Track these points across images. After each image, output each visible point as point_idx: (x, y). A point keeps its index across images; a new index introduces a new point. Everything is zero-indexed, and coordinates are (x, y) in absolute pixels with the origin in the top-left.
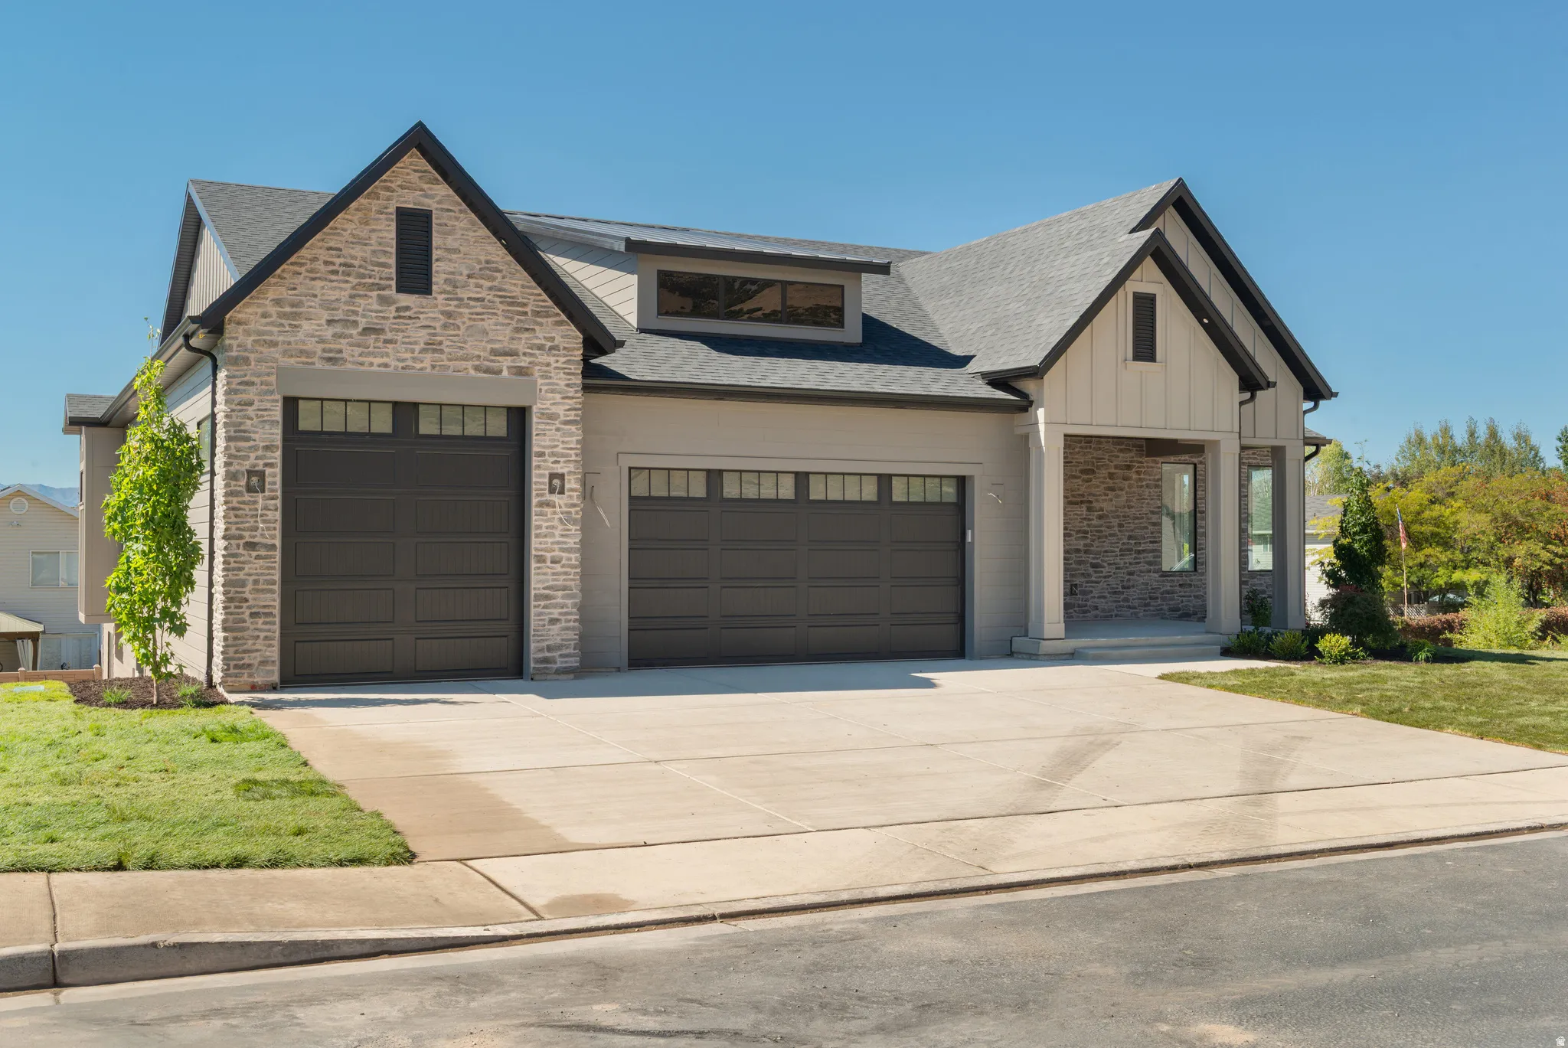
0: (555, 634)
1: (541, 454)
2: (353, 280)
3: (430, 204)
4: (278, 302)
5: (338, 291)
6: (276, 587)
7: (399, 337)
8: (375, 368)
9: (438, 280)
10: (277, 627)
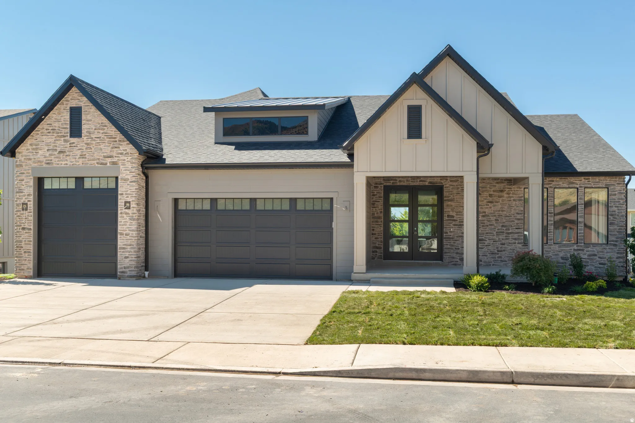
0: (127, 262)
1: (122, 194)
2: (56, 135)
3: (82, 104)
4: (31, 145)
5: (49, 139)
6: (32, 243)
7: (71, 154)
8: (63, 165)
9: (84, 132)
10: (32, 257)
